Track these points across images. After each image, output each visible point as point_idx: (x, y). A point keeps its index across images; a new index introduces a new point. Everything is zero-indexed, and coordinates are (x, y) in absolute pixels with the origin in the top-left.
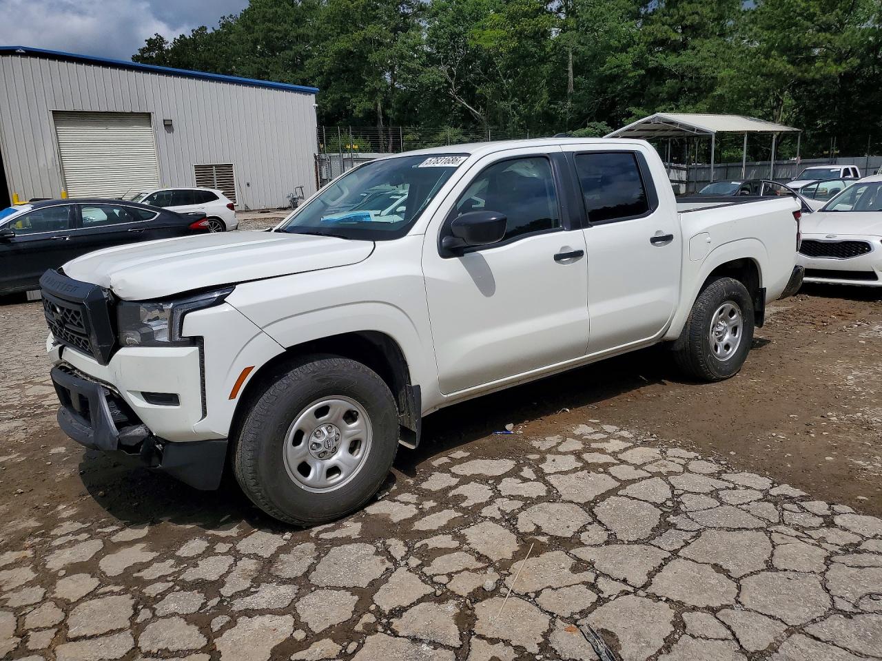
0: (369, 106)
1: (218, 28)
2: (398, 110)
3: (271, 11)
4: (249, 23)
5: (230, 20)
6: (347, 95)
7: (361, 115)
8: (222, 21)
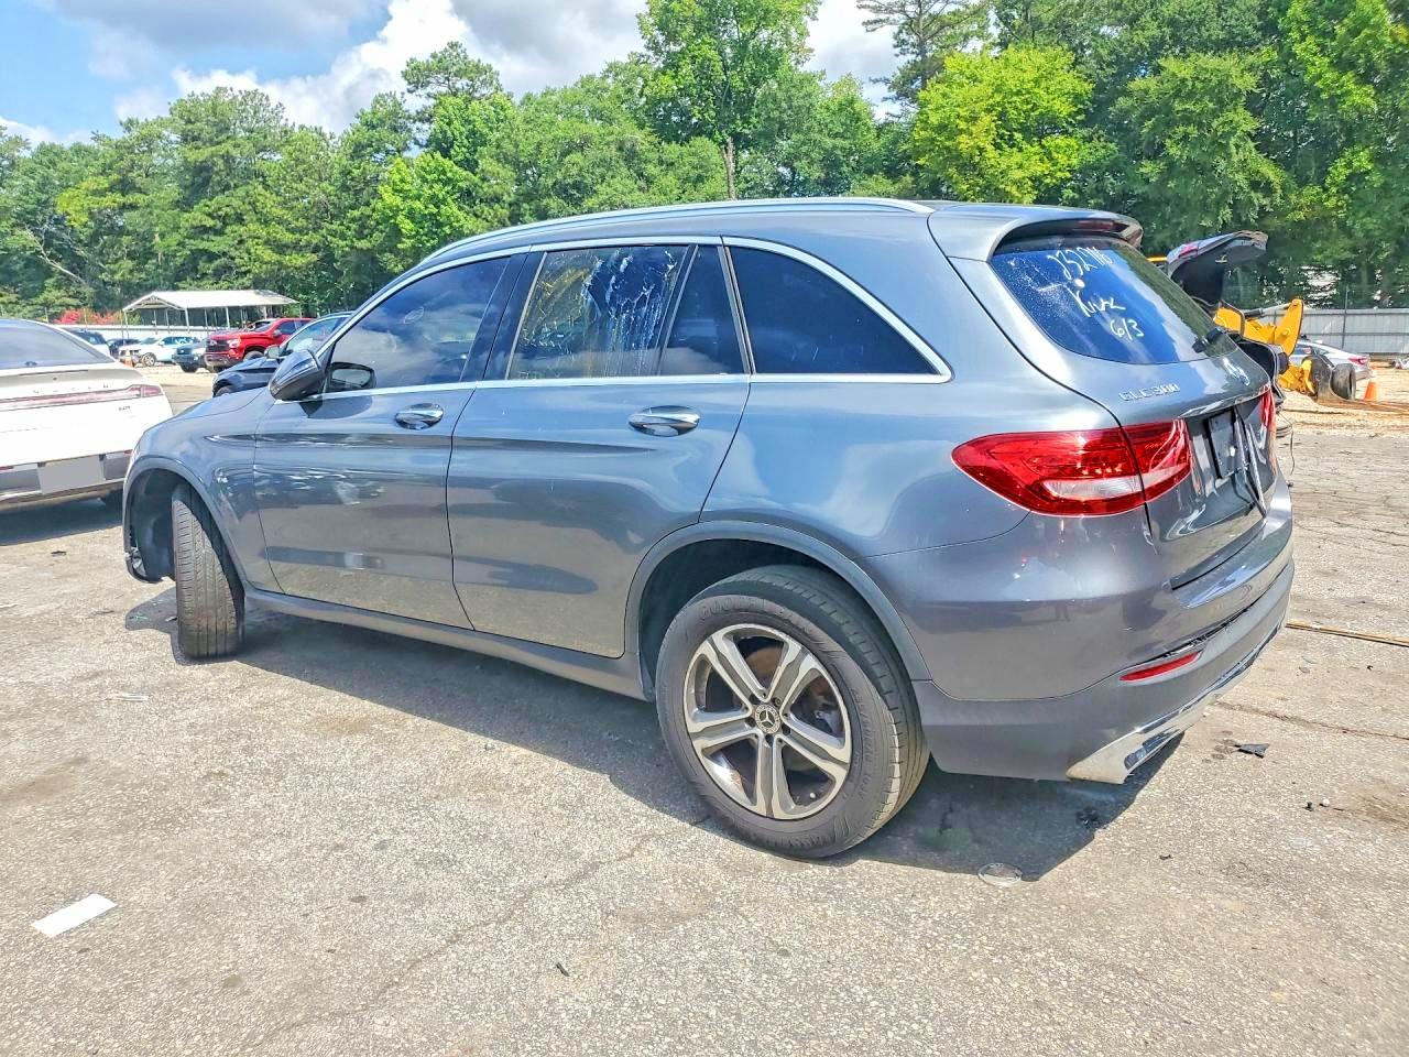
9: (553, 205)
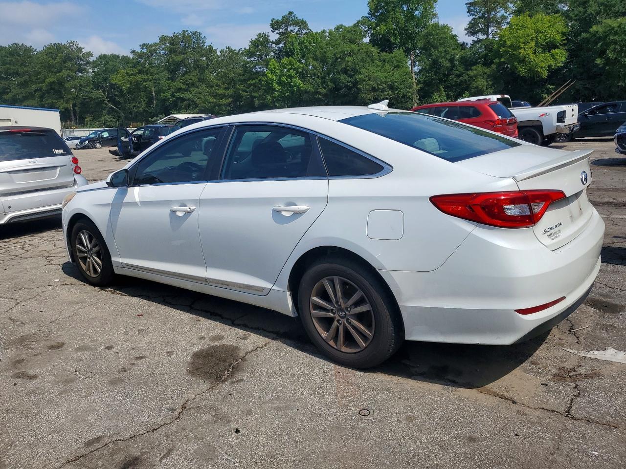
0: (67, 106)
2: (81, 108)
9: (342, 77)
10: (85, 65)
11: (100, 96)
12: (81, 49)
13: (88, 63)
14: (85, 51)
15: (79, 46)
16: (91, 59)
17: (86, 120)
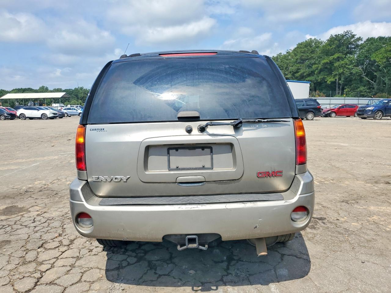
0: (333, 80)
1: (285, 53)
2: (343, 81)
3: (304, 49)
4: (296, 52)
5: (290, 51)
6: (326, 76)
7: (330, 83)
8: (287, 51)
10: (354, 48)
11: (359, 72)
12: (353, 36)
13: (357, 46)
14: (356, 37)
15: (353, 34)
16: (360, 43)
17: (345, 90)
